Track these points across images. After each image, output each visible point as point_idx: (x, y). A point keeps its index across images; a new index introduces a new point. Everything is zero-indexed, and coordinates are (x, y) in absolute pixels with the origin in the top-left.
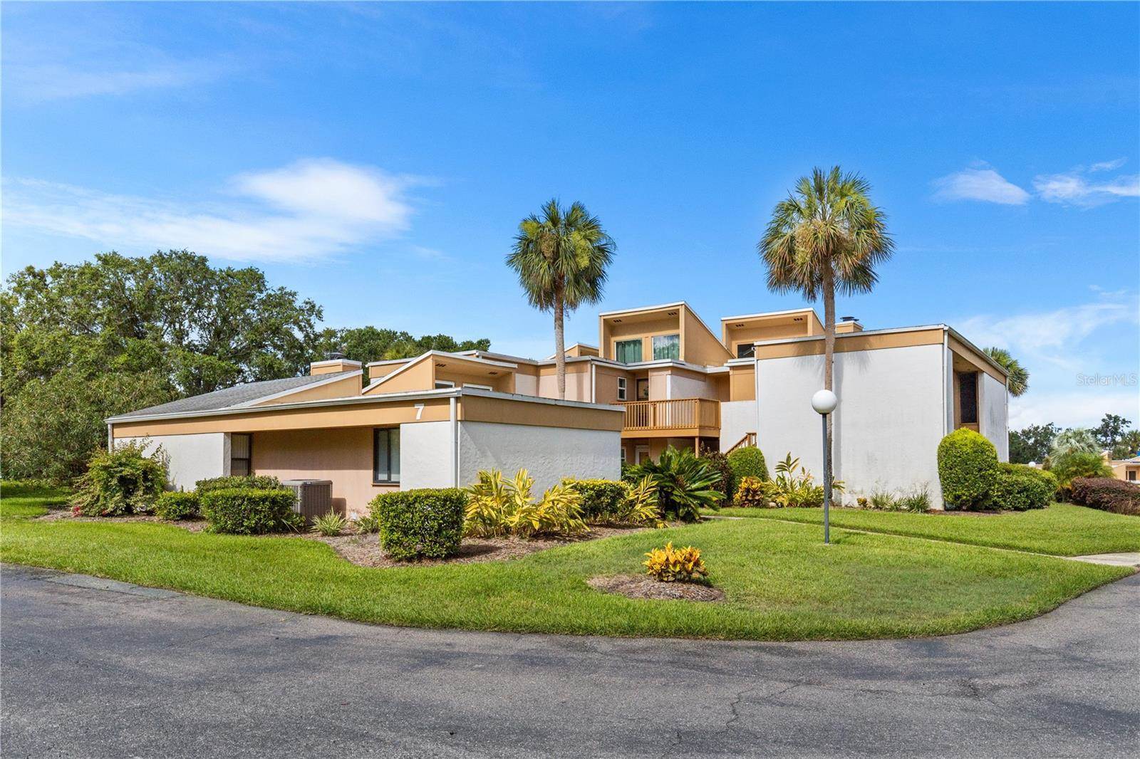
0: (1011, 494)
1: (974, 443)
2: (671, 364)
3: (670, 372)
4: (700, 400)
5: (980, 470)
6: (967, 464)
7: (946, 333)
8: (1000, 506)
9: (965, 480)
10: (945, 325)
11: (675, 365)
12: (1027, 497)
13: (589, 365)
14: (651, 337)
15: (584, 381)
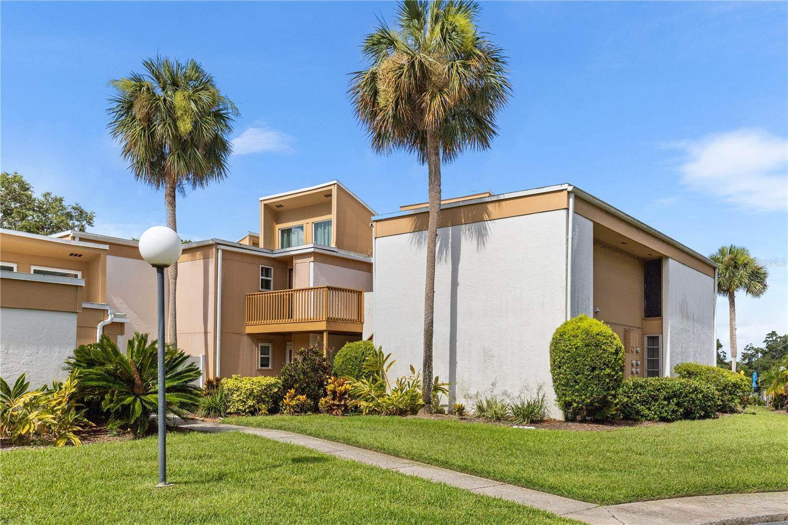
0: (656, 400)
1: (587, 333)
2: (312, 250)
3: (312, 259)
4: (329, 288)
5: (594, 369)
6: (576, 362)
7: (572, 196)
8: (643, 416)
9: (576, 382)
10: (570, 185)
11: (317, 250)
12: (678, 404)
13: (214, 250)
14: (312, 223)
15: (210, 268)
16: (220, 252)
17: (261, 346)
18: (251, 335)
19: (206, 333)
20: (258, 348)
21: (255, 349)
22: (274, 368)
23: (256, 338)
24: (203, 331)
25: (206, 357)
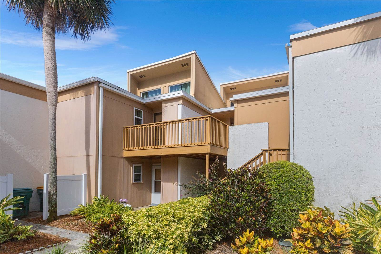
2: (181, 94)
3: (181, 102)
13: (96, 87)
14: (168, 86)
15: (91, 103)
16: (101, 90)
17: (135, 166)
18: (127, 158)
19: (88, 156)
20: (133, 168)
21: (131, 168)
22: (144, 182)
23: (131, 160)
24: (85, 154)
25: (88, 176)
